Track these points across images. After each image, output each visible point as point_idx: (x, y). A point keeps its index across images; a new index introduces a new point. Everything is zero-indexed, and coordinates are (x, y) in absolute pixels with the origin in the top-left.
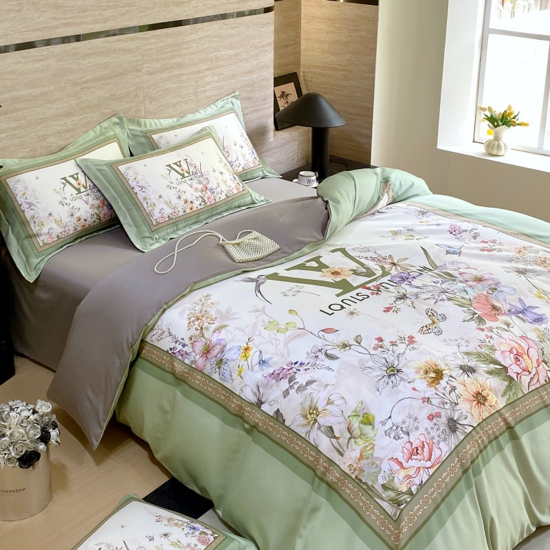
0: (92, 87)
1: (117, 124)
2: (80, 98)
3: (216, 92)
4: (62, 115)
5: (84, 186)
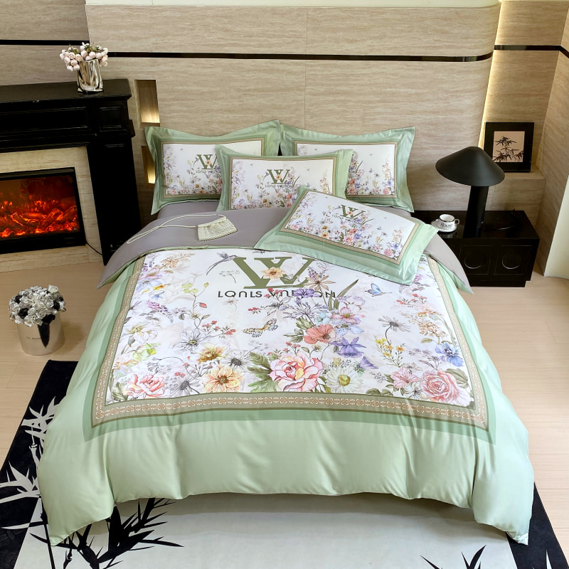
0: (253, 95)
1: (274, 127)
2: (242, 101)
3: (387, 123)
4: (225, 111)
5: (211, 165)
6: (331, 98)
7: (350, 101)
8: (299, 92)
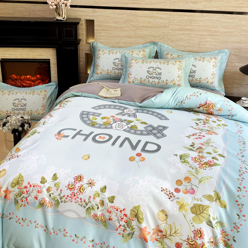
6: (182, 32)
7: (192, 34)
8: (165, 29)
